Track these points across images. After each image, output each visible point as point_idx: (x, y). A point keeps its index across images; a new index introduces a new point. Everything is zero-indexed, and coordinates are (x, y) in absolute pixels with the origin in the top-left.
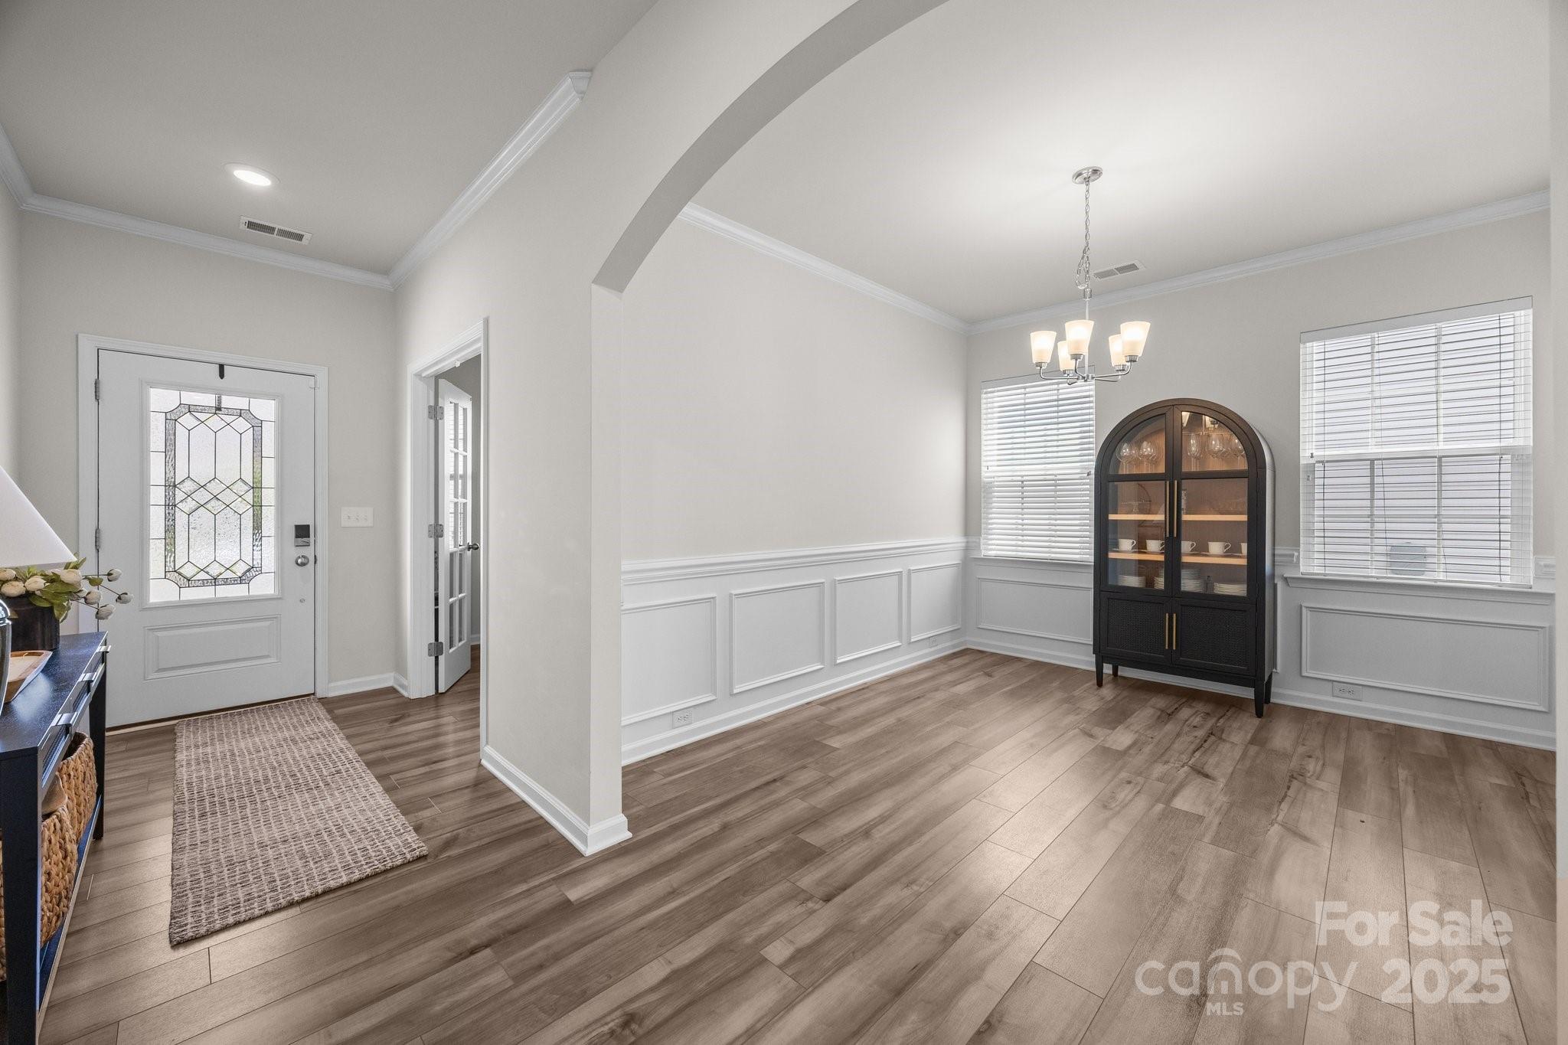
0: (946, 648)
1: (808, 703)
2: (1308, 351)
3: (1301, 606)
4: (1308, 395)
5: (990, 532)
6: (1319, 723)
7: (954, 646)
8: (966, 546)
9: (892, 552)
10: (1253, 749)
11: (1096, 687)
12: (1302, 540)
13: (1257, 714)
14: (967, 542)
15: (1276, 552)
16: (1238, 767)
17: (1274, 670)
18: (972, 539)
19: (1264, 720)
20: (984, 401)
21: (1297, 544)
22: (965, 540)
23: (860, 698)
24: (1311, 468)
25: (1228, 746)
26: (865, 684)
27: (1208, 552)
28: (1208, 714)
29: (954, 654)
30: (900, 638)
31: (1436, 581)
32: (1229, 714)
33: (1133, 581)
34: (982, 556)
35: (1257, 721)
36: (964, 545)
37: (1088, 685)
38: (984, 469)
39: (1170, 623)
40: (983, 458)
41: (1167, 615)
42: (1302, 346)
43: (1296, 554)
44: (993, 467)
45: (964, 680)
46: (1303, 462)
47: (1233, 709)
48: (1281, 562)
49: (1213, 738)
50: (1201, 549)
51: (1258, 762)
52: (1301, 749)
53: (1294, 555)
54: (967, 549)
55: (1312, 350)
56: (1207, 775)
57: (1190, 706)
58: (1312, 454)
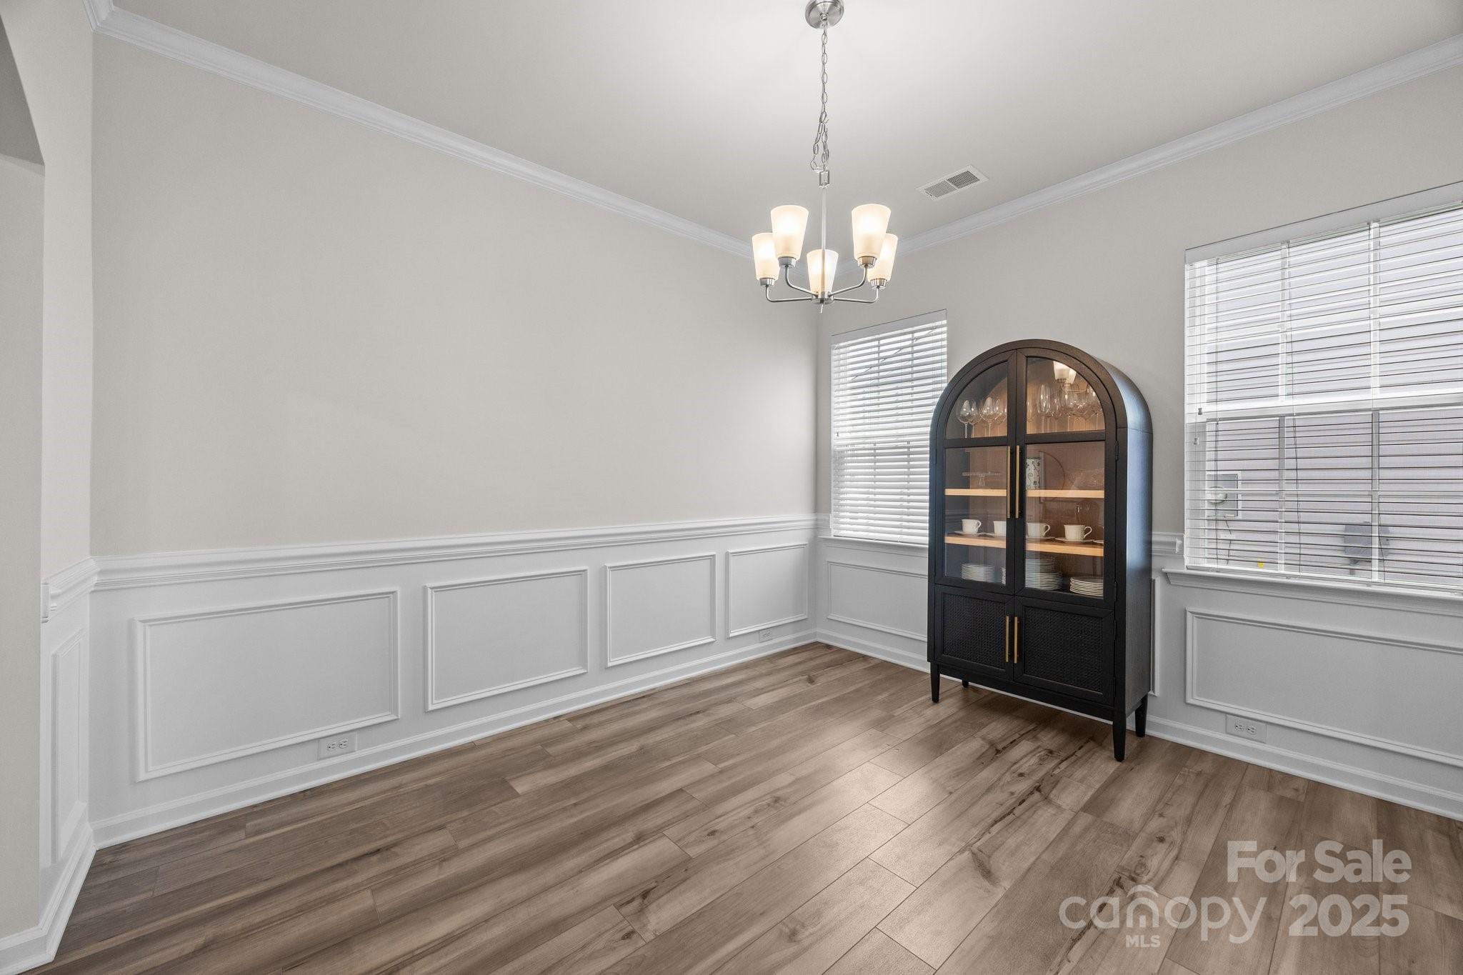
0: (786, 641)
1: (555, 718)
2: (1198, 273)
3: (1185, 610)
4: (1197, 330)
5: (842, 508)
6: (1199, 774)
7: (797, 640)
8: (816, 525)
9: (714, 531)
10: (1086, 819)
11: (931, 702)
12: (1187, 523)
13: (1116, 756)
14: (817, 520)
15: (1154, 539)
16: (1045, 856)
17: (1151, 693)
18: (822, 516)
19: (1124, 765)
20: (834, 358)
21: (1180, 528)
22: (814, 518)
23: (631, 710)
24: (1200, 429)
25: (1051, 811)
26: (654, 689)
27: (1064, 536)
28: (1051, 752)
29: (795, 649)
30: (713, 634)
31: (1369, 584)
32: (1079, 754)
33: (977, 573)
34: (832, 537)
35: (1113, 766)
36: (812, 522)
37: (923, 698)
38: (834, 436)
39: (1011, 627)
40: (834, 424)
41: (1008, 618)
42: (1187, 267)
43: (1179, 542)
44: (843, 434)
45: (780, 686)
46: (1190, 419)
47: (1091, 744)
48: (1161, 552)
49: (1037, 795)
50: (1055, 534)
51: (1078, 848)
52: (1155, 824)
53: (1175, 543)
54: (817, 528)
55: (1201, 274)
56: (989, 872)
57: (1035, 738)
58: (1200, 409)
